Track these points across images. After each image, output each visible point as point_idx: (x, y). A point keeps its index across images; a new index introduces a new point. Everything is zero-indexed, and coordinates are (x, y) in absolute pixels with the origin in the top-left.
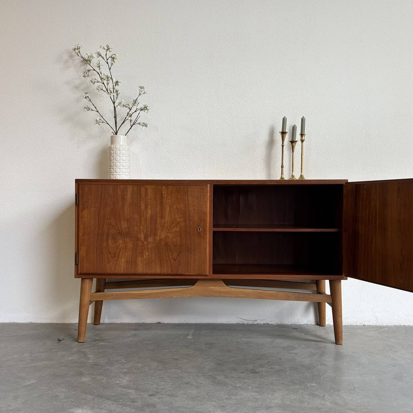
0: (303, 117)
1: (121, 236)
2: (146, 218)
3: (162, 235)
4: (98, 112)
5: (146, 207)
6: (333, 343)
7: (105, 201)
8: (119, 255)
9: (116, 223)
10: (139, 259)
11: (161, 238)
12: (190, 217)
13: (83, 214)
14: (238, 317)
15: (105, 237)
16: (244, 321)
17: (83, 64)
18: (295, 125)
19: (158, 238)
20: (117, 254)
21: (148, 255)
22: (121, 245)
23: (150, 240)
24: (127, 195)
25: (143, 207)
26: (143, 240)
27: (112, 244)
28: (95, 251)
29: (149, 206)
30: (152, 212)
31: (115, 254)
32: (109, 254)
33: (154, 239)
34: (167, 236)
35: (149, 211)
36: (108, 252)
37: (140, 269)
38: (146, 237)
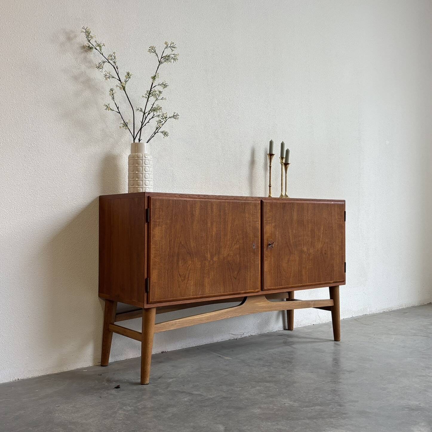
0: (283, 142)
1: (191, 256)
2: (212, 236)
3: (225, 252)
4: (120, 113)
5: (212, 224)
6: (332, 341)
7: (175, 217)
8: (189, 277)
9: (186, 242)
10: (206, 280)
11: (224, 256)
12: (247, 233)
13: (155, 233)
14: (230, 334)
15: (176, 258)
16: (235, 336)
17: (82, 51)
18: (288, 149)
19: (221, 257)
20: (187, 276)
21: (214, 275)
22: (190, 266)
23: (215, 259)
24: (195, 211)
25: (209, 224)
26: (209, 259)
27: (182, 266)
28: (166, 274)
29: (215, 224)
30: (217, 229)
31: (185, 277)
32: (179, 277)
33: (218, 258)
34: (229, 253)
35: (215, 229)
36: (178, 275)
37: (208, 291)
38: (212, 257)
